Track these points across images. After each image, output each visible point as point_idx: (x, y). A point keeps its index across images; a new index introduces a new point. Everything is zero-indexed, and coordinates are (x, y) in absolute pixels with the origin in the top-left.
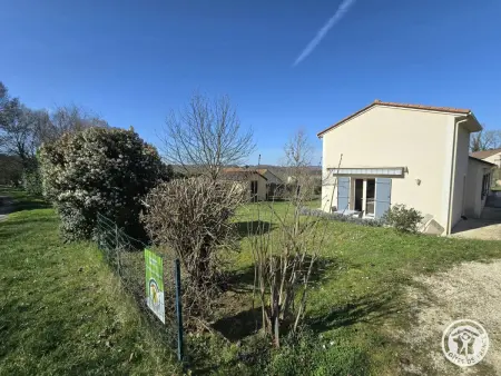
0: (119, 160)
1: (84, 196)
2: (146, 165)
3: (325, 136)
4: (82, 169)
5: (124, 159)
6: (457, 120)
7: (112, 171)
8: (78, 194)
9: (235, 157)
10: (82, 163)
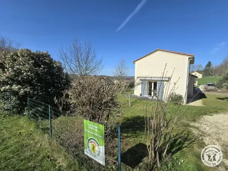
0: (41, 69)
1: (20, 89)
2: (57, 72)
3: (136, 63)
4: (18, 73)
5: (44, 68)
6: (189, 58)
7: (37, 74)
8: (15, 87)
9: (93, 71)
10: (18, 69)
